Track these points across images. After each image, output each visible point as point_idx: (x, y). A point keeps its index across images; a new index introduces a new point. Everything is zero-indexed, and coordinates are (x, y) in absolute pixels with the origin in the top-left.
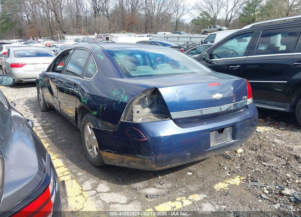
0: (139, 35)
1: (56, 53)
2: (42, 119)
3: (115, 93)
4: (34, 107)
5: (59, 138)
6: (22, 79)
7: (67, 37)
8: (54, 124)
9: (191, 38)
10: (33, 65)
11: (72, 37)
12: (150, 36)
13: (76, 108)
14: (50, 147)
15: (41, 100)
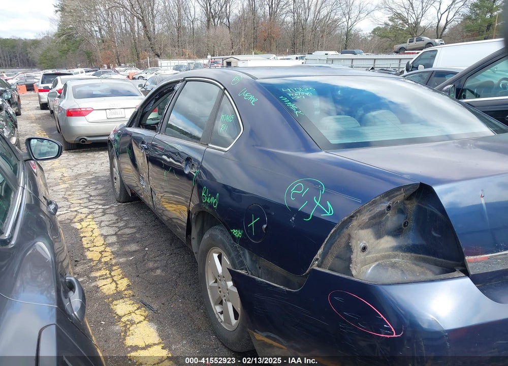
0: (282, 57)
1: (143, 89)
2: (116, 218)
3: (293, 191)
4: (104, 191)
5: (151, 265)
6: (85, 137)
7: (162, 62)
8: (139, 230)
9: (376, 61)
10: (105, 111)
11: (169, 62)
12: (302, 58)
13: (189, 212)
14: (130, 289)
15: (116, 179)
